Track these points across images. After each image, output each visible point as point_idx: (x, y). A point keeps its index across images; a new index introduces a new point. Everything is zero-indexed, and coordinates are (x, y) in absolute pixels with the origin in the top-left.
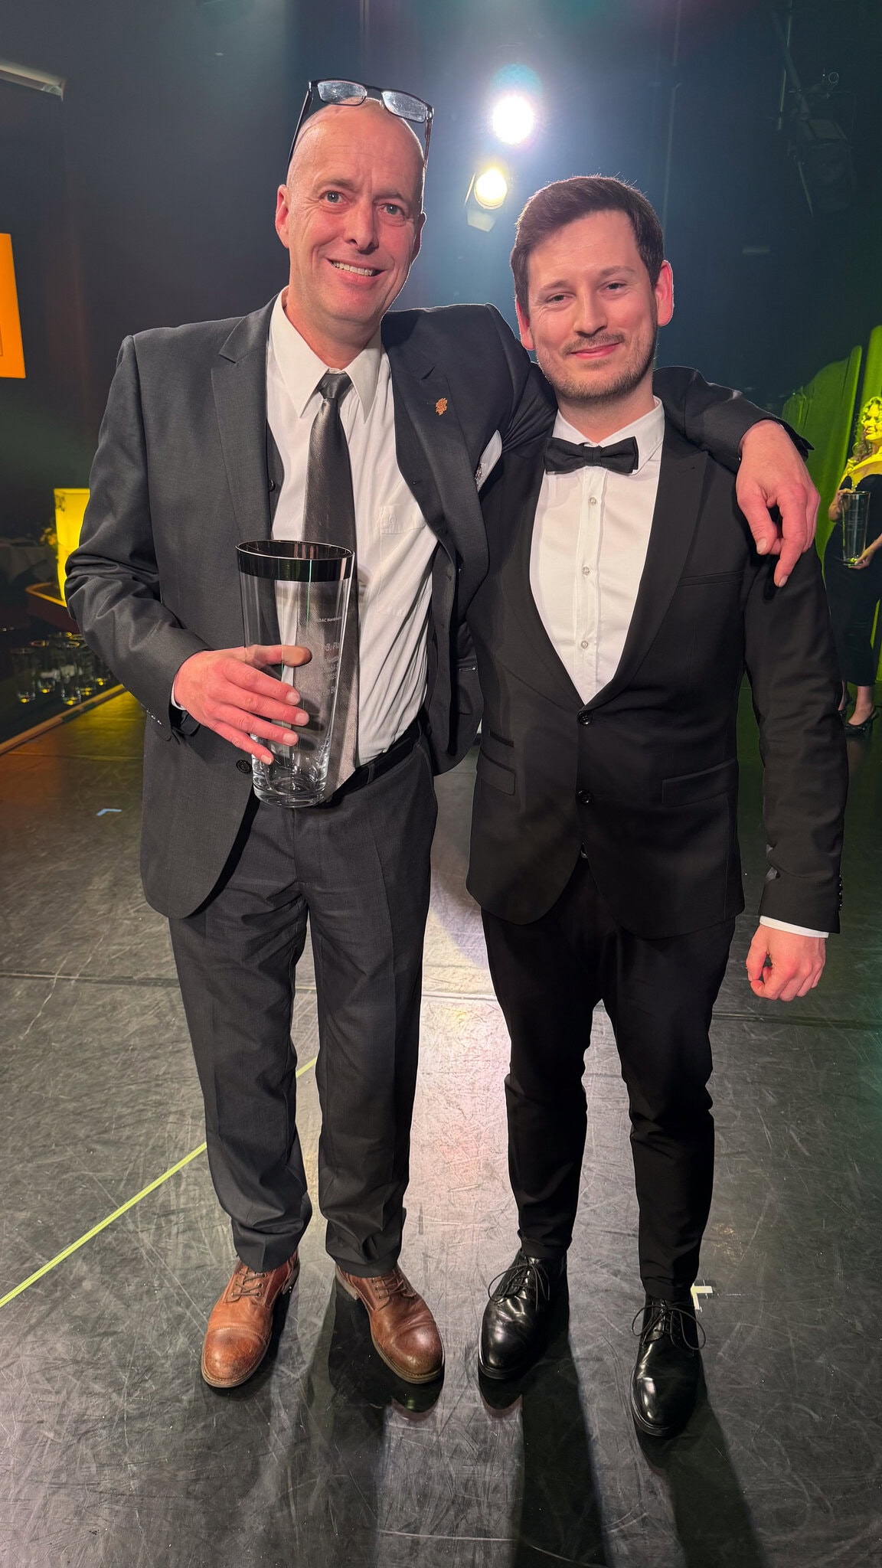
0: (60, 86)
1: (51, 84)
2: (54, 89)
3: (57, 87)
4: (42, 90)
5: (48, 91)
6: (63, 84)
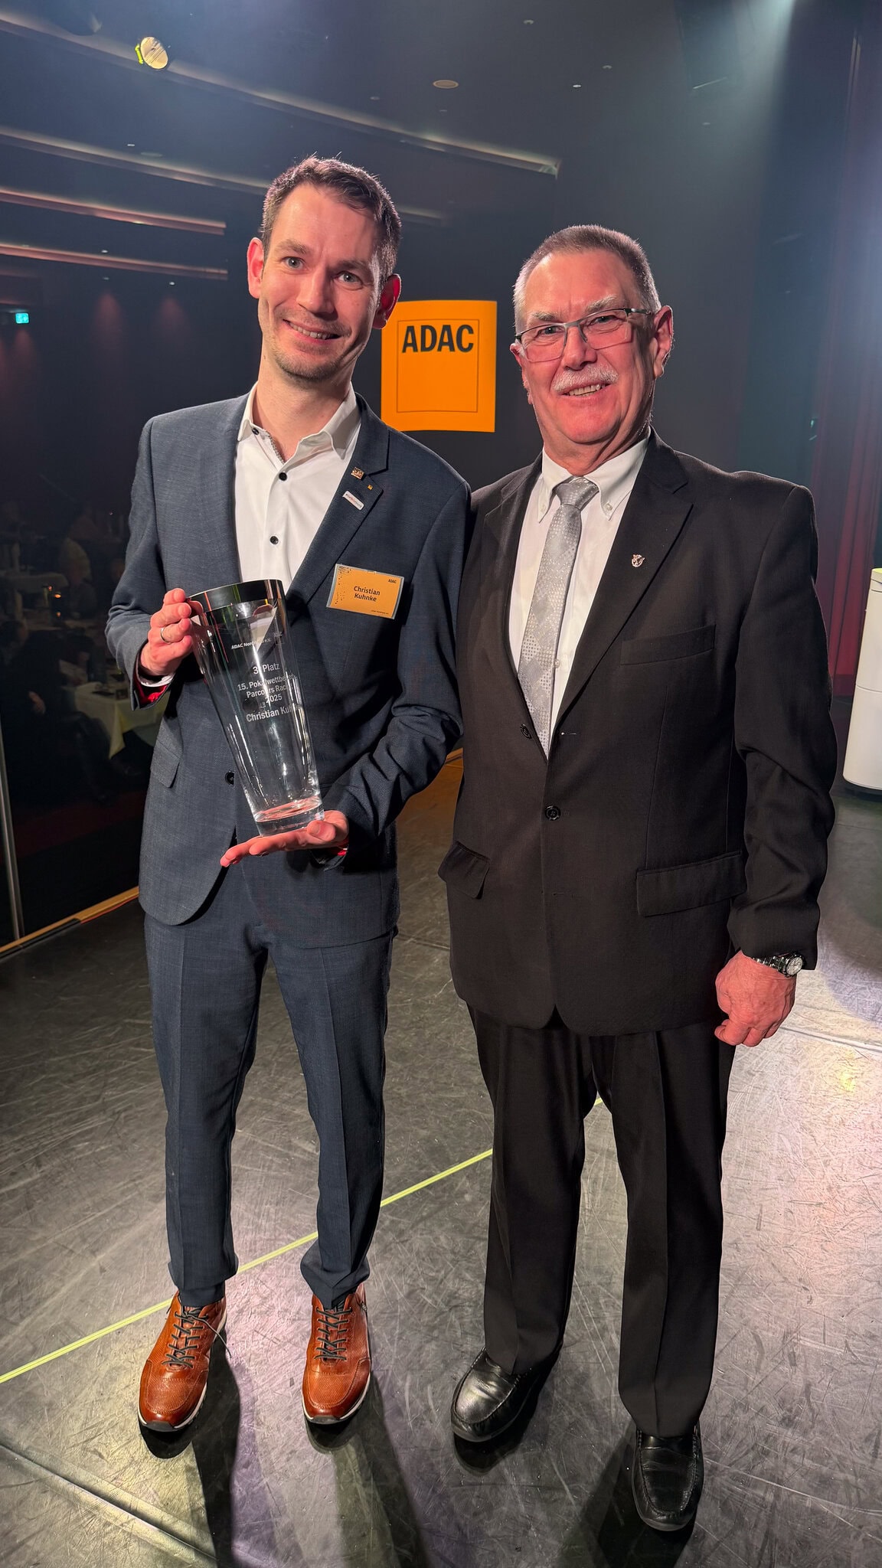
0: (556, 166)
1: (548, 165)
2: (550, 170)
3: (554, 168)
4: (540, 170)
5: (545, 172)
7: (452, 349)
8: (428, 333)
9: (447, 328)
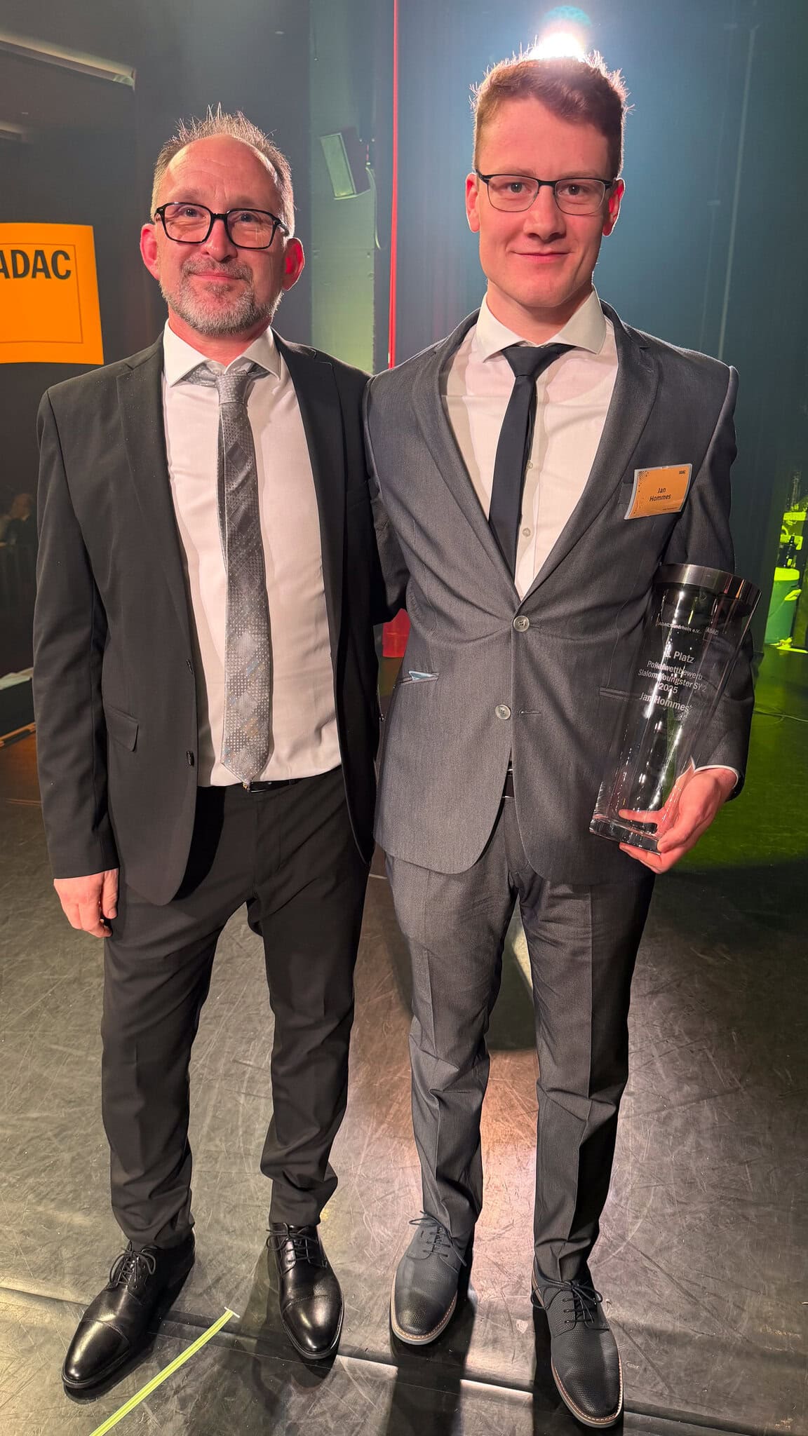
0: (132, 77)
1: (123, 74)
2: (126, 80)
3: (130, 78)
4: (114, 80)
5: (121, 81)
6: (134, 77)
7: (48, 276)
8: (19, 257)
9: (39, 253)
